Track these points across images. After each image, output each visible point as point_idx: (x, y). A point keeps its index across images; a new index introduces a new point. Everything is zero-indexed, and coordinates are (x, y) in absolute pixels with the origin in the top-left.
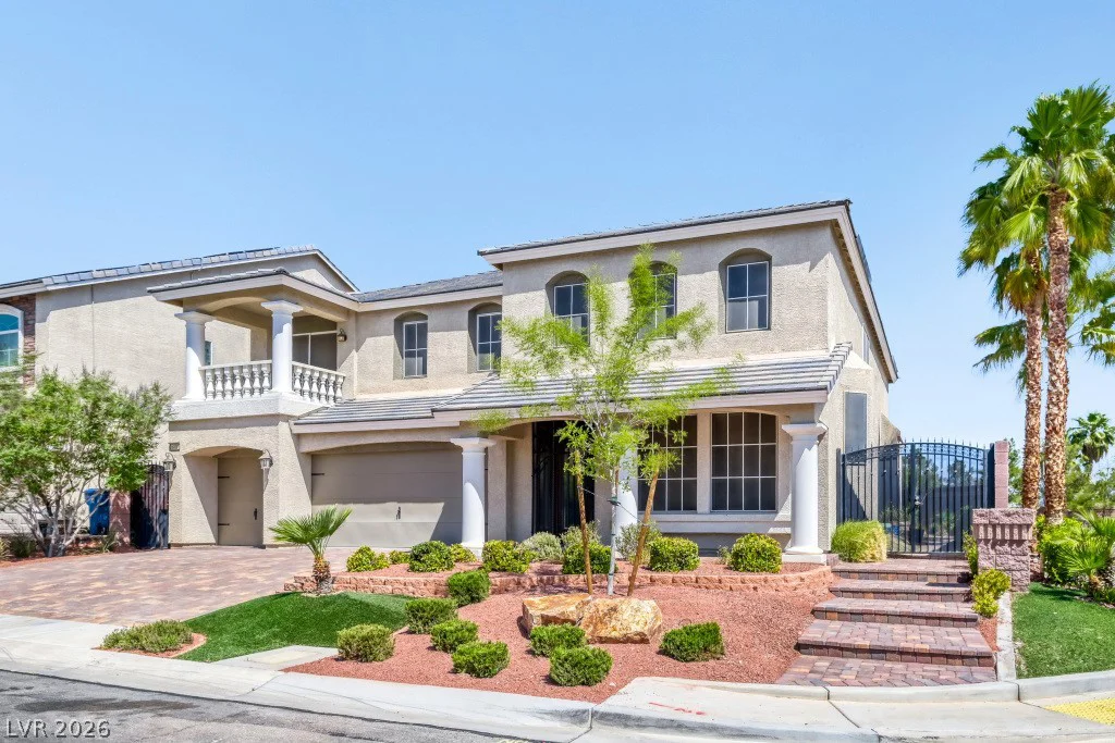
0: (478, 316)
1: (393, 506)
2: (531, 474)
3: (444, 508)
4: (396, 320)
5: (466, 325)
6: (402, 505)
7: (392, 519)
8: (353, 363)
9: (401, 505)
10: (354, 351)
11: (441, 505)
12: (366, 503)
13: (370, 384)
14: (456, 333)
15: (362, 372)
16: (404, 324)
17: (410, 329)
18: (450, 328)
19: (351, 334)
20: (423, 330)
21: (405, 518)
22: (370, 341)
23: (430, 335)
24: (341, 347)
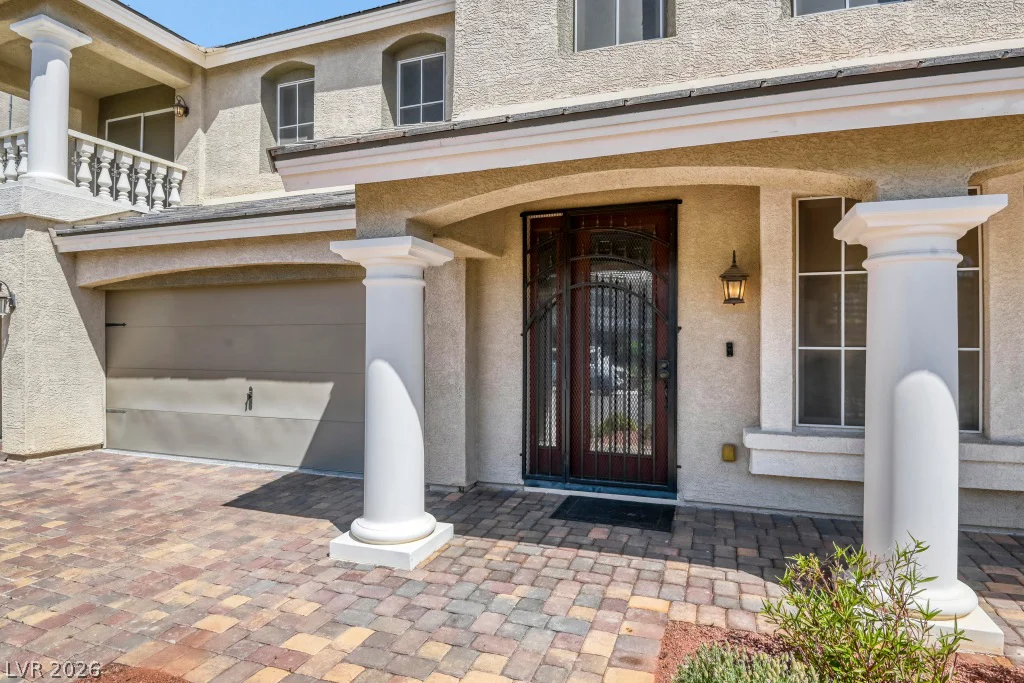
0: (400, 63)
1: (240, 385)
2: (520, 330)
3: (333, 392)
4: (264, 79)
5: (378, 74)
6: (256, 385)
7: (236, 410)
8: (197, 149)
9: (254, 384)
10: (200, 132)
11: (329, 386)
12: (192, 377)
13: (224, 181)
14: (362, 91)
15: (213, 164)
16: (279, 87)
17: (288, 94)
18: (351, 83)
19: (195, 105)
20: (308, 91)
21: (260, 410)
22: (224, 115)
23: (318, 96)
24: (181, 125)
